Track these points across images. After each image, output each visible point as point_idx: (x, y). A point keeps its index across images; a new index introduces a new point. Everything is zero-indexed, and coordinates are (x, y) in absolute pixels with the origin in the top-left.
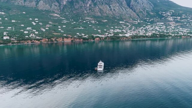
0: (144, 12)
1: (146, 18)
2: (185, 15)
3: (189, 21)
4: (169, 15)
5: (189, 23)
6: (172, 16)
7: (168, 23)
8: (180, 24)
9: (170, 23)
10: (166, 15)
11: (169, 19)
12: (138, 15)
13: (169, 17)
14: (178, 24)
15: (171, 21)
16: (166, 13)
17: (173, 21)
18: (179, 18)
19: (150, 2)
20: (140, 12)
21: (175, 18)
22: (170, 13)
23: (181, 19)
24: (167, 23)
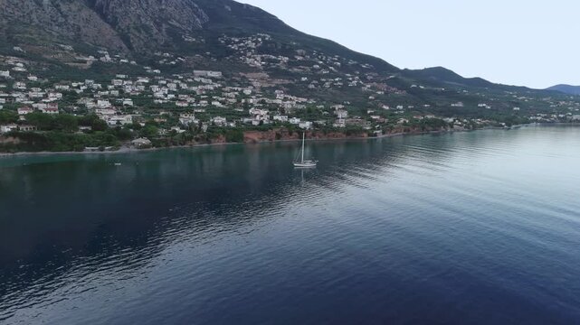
0: (155, 31)
1: (159, 54)
2: (304, 52)
3: (319, 73)
4: (250, 49)
5: (318, 77)
6: (260, 51)
7: (242, 74)
8: (287, 82)
9: (248, 75)
10: (240, 47)
11: (248, 61)
12: (126, 39)
13: (249, 54)
14: (278, 81)
15: (256, 70)
16: (240, 42)
17: (262, 68)
18: (286, 59)
19: (196, 6)
20: (136, 28)
21: (270, 60)
22: (257, 42)
23: (290, 64)
24: (239, 76)
